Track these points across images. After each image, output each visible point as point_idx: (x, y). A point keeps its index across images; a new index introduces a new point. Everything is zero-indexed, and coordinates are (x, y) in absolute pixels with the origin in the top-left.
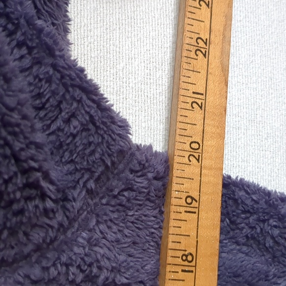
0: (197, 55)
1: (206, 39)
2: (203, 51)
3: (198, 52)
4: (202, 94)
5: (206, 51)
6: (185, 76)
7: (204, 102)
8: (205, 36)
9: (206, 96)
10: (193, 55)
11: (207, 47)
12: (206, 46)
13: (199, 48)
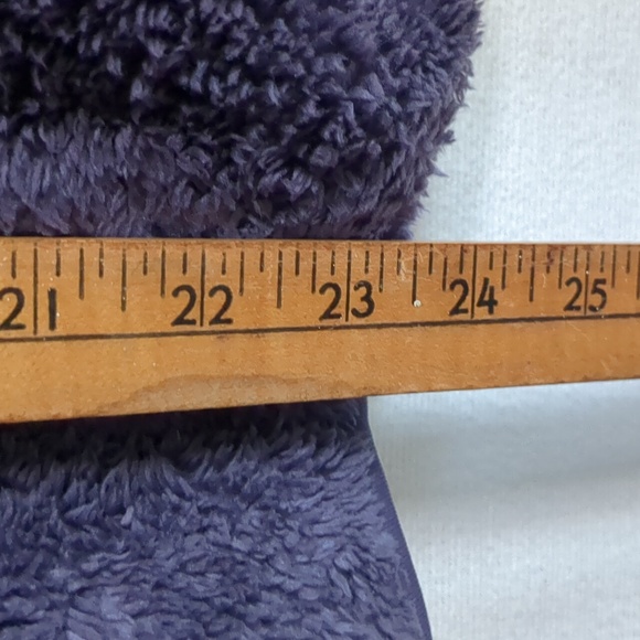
0: (176, 293)
1: (229, 321)
2: (194, 314)
3: (185, 297)
4: (52, 326)
5: (193, 322)
6: (101, 255)
7: (28, 332)
8: (239, 315)
9: (49, 339)
10: (175, 278)
11: (206, 327)
12: (211, 323)
13: (198, 299)
